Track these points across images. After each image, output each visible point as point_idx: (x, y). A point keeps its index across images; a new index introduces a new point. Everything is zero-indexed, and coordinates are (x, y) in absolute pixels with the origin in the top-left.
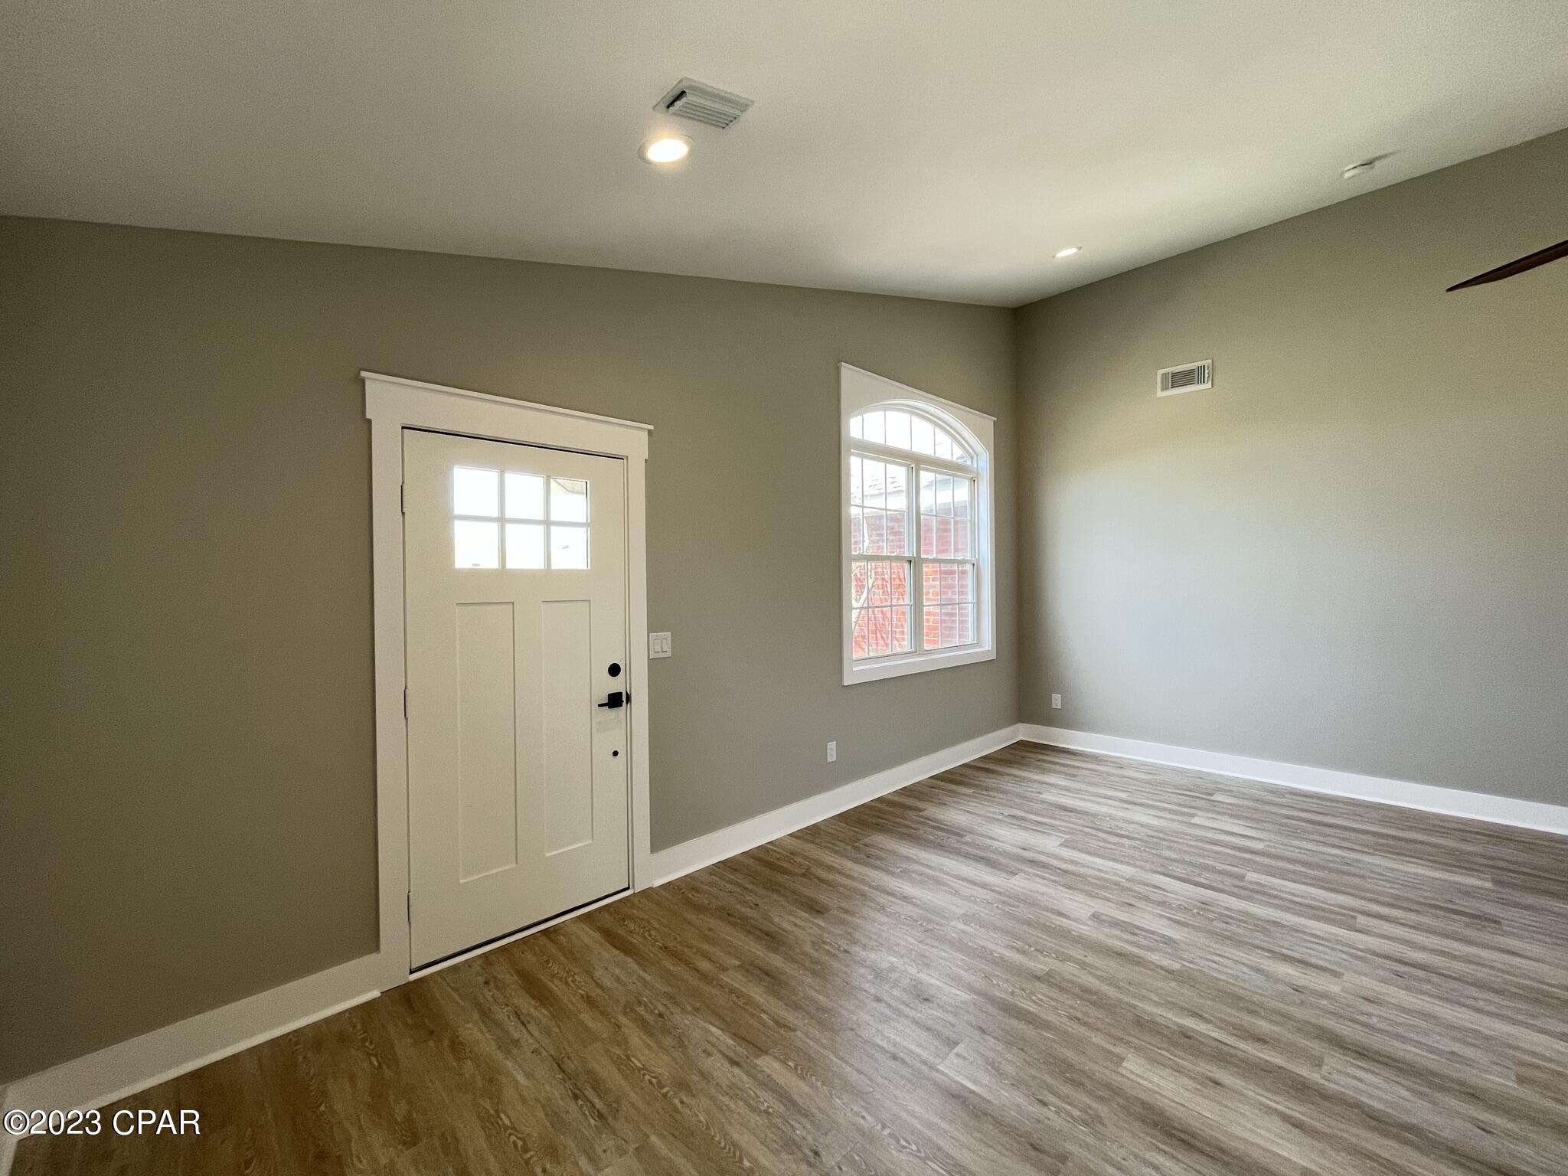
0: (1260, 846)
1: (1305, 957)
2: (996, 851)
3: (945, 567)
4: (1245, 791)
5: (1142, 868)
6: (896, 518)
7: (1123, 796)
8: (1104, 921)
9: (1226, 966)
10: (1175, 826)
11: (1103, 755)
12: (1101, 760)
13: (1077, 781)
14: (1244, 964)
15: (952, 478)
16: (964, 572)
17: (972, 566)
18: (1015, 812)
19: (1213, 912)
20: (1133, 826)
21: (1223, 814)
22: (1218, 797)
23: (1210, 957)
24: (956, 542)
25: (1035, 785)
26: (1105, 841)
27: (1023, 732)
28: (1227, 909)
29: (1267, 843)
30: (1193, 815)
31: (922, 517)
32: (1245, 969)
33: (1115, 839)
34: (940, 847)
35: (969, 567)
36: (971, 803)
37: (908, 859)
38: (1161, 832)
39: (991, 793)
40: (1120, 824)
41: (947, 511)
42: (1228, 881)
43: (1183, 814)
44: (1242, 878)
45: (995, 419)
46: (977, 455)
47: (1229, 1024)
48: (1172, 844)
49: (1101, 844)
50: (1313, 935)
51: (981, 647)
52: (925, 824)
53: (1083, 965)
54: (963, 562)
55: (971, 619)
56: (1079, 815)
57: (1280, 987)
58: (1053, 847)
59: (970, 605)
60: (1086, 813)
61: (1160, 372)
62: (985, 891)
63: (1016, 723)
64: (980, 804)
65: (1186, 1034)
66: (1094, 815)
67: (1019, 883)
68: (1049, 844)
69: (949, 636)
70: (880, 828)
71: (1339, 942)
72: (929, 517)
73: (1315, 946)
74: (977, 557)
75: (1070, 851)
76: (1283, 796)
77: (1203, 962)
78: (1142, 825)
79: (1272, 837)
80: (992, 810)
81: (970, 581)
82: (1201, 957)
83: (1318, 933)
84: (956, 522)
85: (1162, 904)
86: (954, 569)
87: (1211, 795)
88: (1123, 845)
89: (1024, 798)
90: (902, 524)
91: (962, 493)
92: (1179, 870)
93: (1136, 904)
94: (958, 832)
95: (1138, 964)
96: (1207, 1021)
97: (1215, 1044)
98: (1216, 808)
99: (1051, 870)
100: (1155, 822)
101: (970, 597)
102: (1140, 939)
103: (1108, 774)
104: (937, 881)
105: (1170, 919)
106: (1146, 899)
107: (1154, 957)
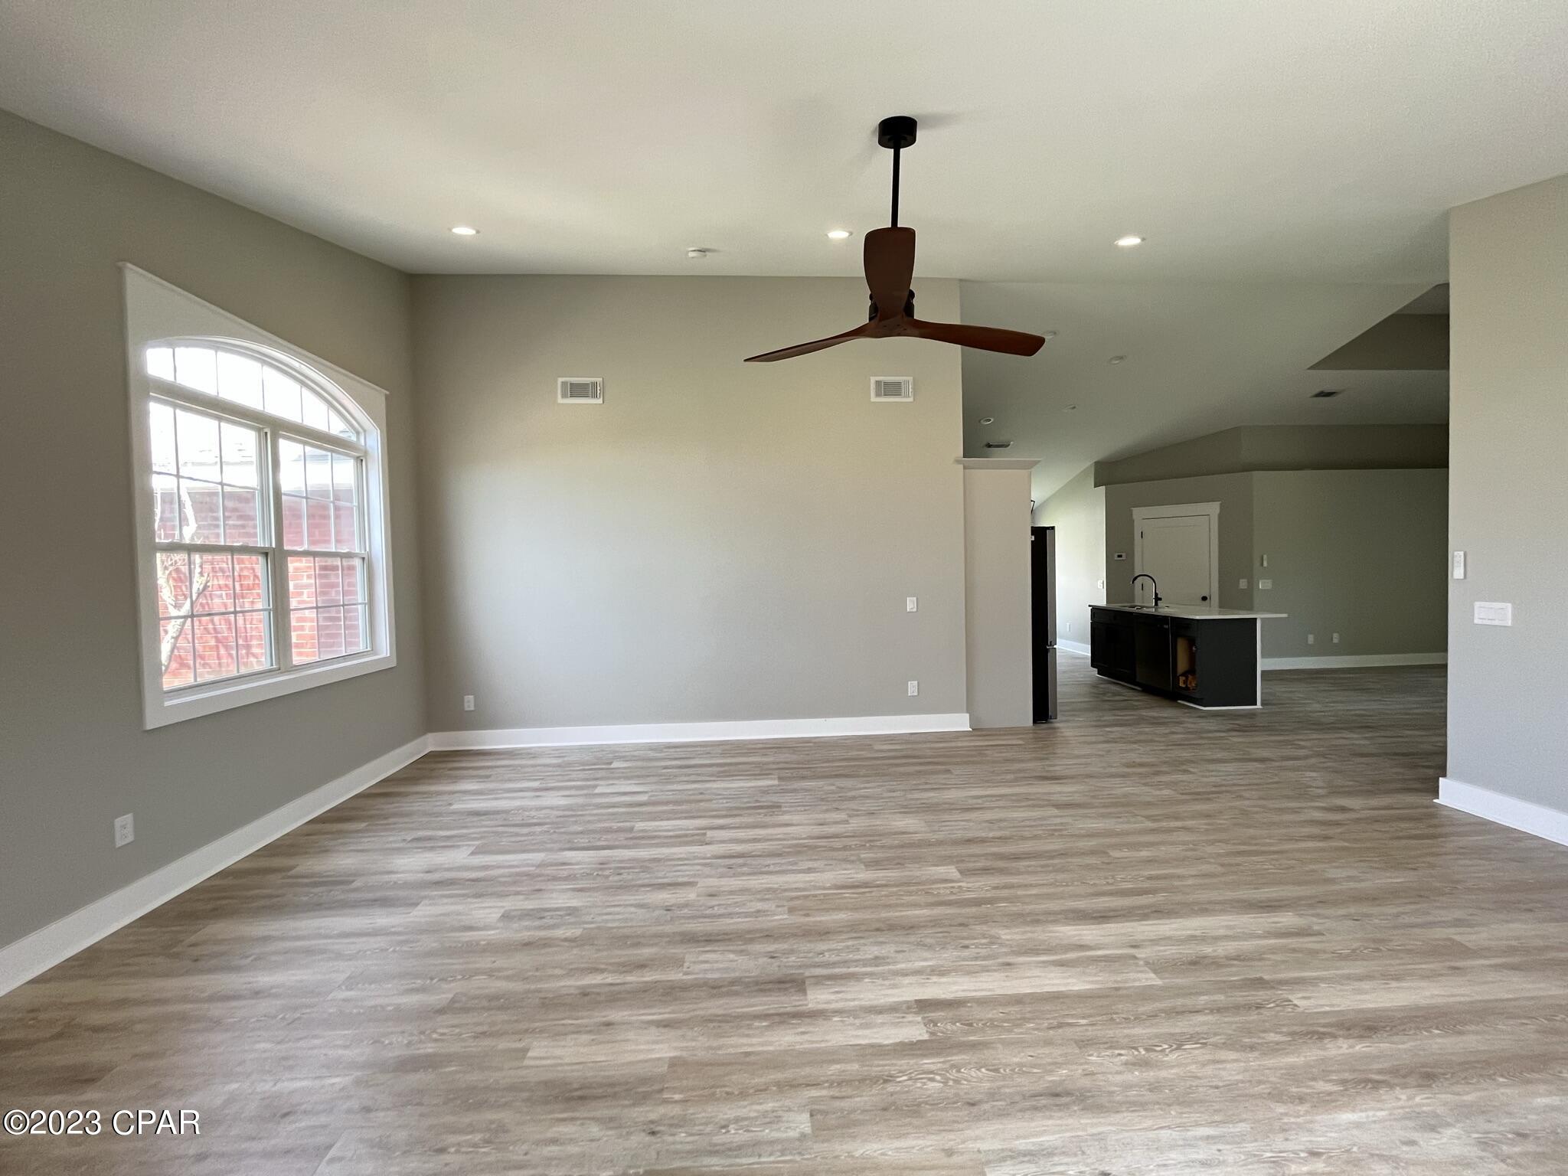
0: (644, 798)
1: (674, 880)
2: (396, 885)
3: (321, 561)
4: (636, 753)
5: (551, 850)
6: (243, 497)
7: (536, 784)
8: (515, 917)
9: (618, 914)
10: (580, 801)
11: (516, 749)
12: (515, 755)
13: (491, 781)
14: (631, 905)
15: (329, 454)
16: (352, 568)
17: (361, 561)
18: (421, 834)
19: (610, 869)
20: (544, 812)
21: (619, 778)
22: (615, 765)
23: (605, 911)
24: (337, 533)
25: (446, 797)
26: (517, 835)
27: (432, 742)
28: (621, 861)
29: (650, 794)
30: (595, 786)
31: (284, 497)
32: (633, 909)
33: (525, 830)
34: (317, 907)
35: (357, 562)
36: (363, 840)
37: (266, 939)
38: (568, 810)
39: (391, 820)
40: (533, 813)
41: (324, 493)
42: (622, 836)
43: (588, 787)
44: (631, 829)
45: (388, 393)
46: (365, 431)
47: (619, 964)
48: (578, 818)
49: (513, 839)
50: (679, 859)
51: (376, 654)
52: (291, 885)
53: (490, 973)
54: (349, 556)
55: (361, 623)
56: (492, 817)
57: (657, 913)
58: (464, 858)
59: (359, 607)
60: (497, 812)
61: (560, 380)
62: (379, 938)
63: (424, 733)
64: (374, 836)
65: (584, 993)
66: (507, 812)
67: (422, 913)
68: (459, 857)
69: (332, 645)
70: (217, 913)
71: (696, 858)
72: (297, 499)
73: (682, 868)
74: (368, 550)
75: (481, 856)
76: (661, 751)
77: (598, 919)
78: (552, 808)
79: (654, 787)
80: (393, 839)
81: (359, 577)
82: (599, 915)
83: (682, 856)
84: (337, 508)
85: (567, 879)
86: (335, 563)
87: (611, 763)
88: (534, 834)
89: (430, 815)
90: (252, 505)
91: (344, 472)
92: (583, 841)
93: (543, 888)
94: (342, 880)
95: (545, 946)
96: (602, 971)
97: (607, 989)
98: (613, 775)
99: (459, 884)
100: (563, 802)
101: (361, 596)
102: (548, 921)
103: (522, 766)
104: (309, 952)
105: (574, 890)
106: (555, 879)
107: (559, 933)
